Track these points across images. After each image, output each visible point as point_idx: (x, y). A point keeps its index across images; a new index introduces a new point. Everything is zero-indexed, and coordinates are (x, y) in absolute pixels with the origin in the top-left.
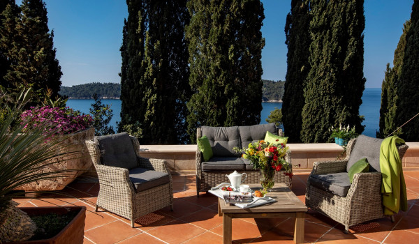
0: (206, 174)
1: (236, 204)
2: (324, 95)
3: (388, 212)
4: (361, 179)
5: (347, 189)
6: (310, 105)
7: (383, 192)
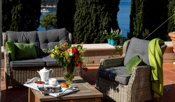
0: (14, 71)
1: (50, 94)
2: (91, 3)
3: (156, 95)
4: (138, 71)
5: (128, 78)
6: (80, 12)
7: (152, 80)
